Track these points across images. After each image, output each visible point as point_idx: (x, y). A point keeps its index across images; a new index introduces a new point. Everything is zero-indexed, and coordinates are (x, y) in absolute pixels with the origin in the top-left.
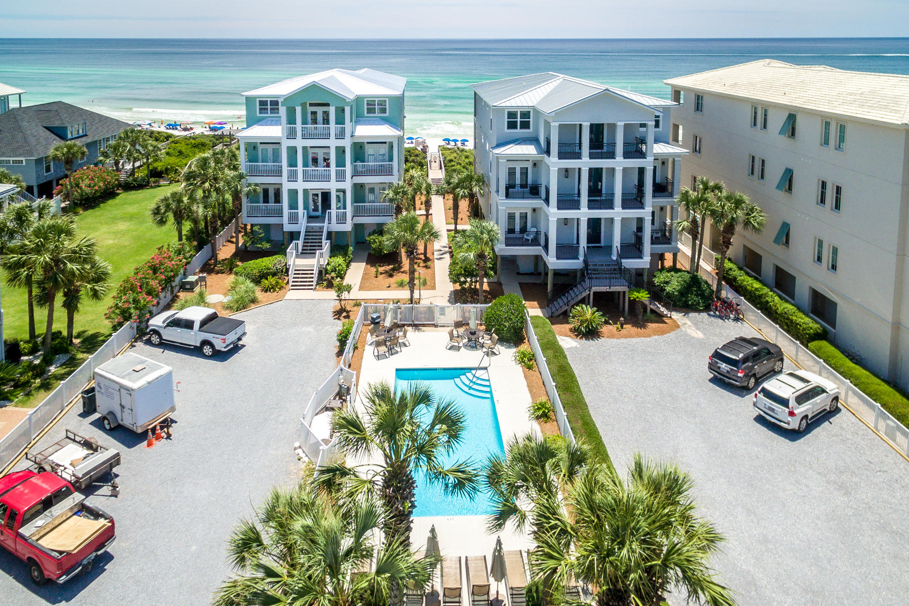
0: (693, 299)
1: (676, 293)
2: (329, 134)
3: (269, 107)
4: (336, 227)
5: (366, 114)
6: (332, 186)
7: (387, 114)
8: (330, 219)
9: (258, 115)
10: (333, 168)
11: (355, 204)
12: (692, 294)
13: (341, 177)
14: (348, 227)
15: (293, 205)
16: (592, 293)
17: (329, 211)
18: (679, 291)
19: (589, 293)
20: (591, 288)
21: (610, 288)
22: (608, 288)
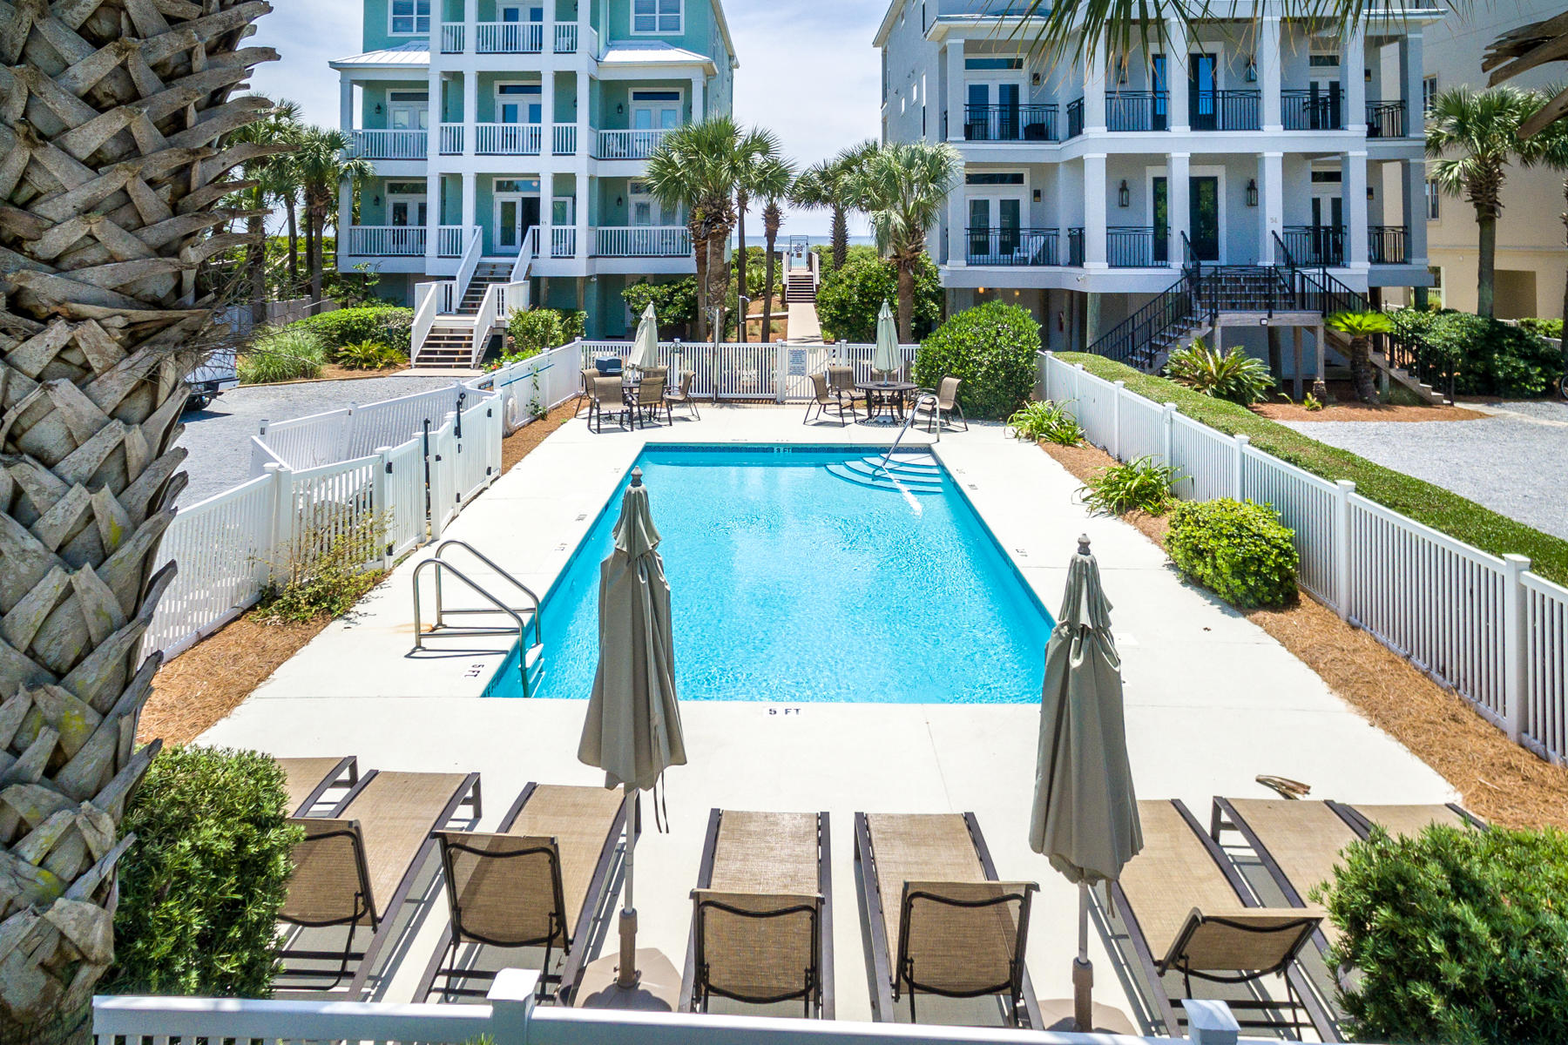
0: (1507, 364)
1: (1456, 350)
2: (541, 45)
3: (415, 16)
4: (549, 267)
5: (632, 32)
6: (546, 165)
7: (682, 32)
8: (536, 247)
9: (390, 33)
10: (547, 123)
11: (601, 228)
12: (1502, 352)
13: (564, 146)
14: (578, 267)
15: (451, 212)
16: (1218, 331)
17: (536, 227)
18: (1463, 344)
19: (1210, 329)
20: (1216, 316)
21: (1270, 316)
22: (1266, 316)
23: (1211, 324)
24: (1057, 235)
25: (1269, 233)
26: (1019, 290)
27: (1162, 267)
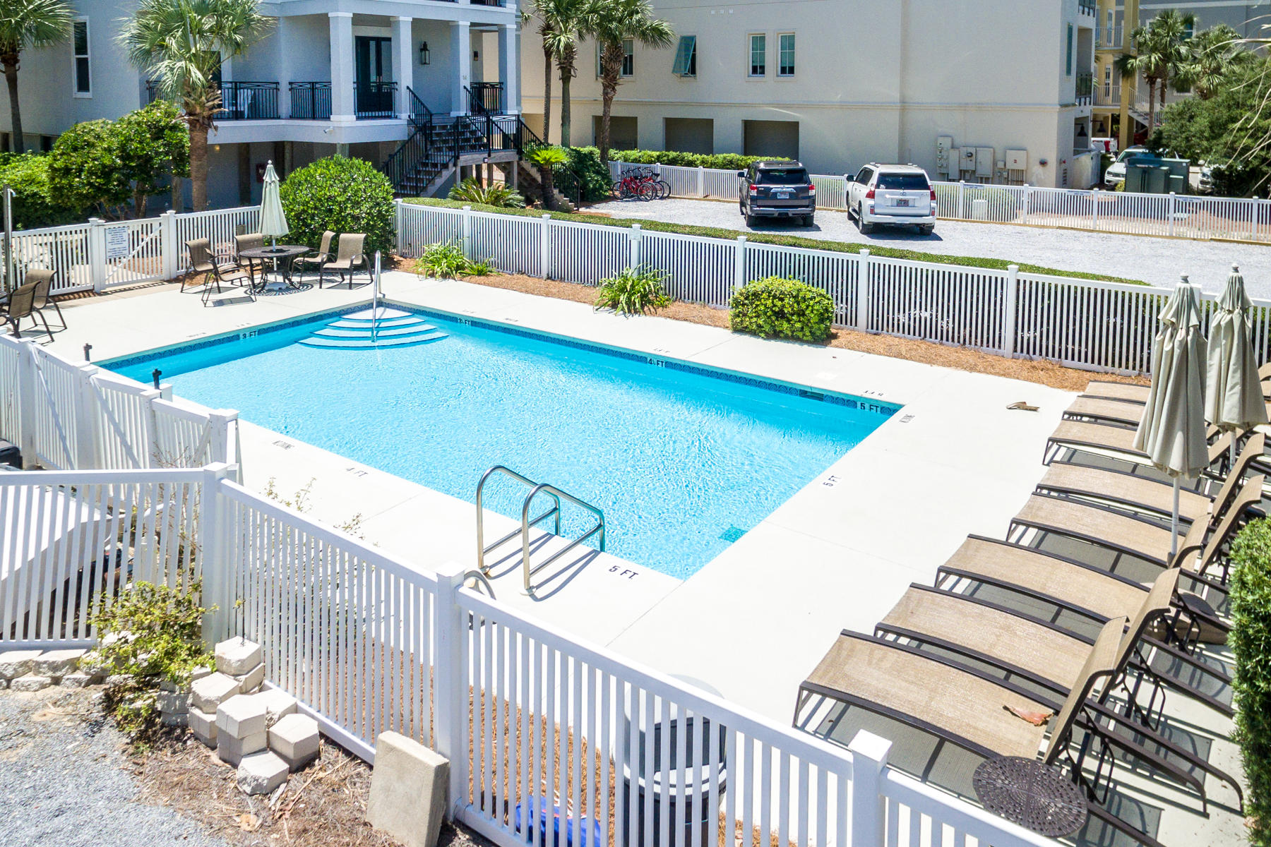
16: (459, 170)
19: (454, 169)
20: (458, 158)
21: (489, 155)
22: (486, 155)
23: (455, 165)
24: (277, 89)
25: (462, 88)
26: (220, 145)
27: (389, 117)
